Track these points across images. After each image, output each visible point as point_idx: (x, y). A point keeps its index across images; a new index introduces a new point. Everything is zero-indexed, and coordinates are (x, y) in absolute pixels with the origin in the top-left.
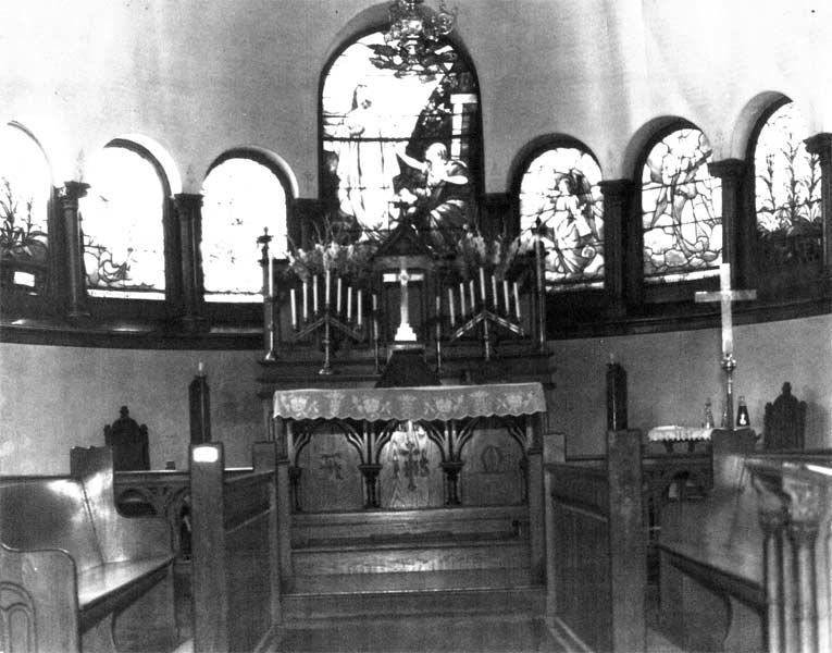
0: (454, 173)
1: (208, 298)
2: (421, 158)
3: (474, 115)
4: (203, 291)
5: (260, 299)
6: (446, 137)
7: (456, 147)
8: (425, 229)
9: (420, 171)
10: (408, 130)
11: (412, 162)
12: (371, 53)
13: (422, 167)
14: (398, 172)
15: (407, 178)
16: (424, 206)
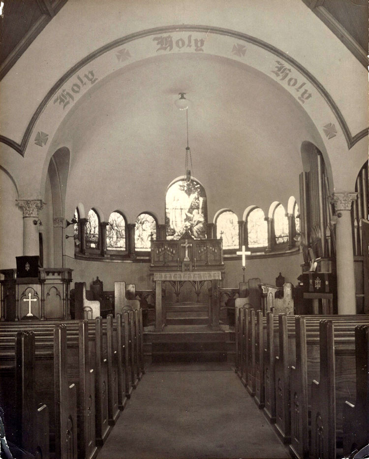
0: (200, 217)
1: (136, 250)
2: (191, 213)
3: (205, 203)
4: (135, 248)
5: (149, 250)
6: (198, 208)
7: (200, 211)
8: (192, 232)
9: (191, 217)
10: (189, 206)
11: (189, 215)
12: (179, 187)
13: (192, 216)
14: (185, 217)
15: (188, 219)
16: (192, 226)
